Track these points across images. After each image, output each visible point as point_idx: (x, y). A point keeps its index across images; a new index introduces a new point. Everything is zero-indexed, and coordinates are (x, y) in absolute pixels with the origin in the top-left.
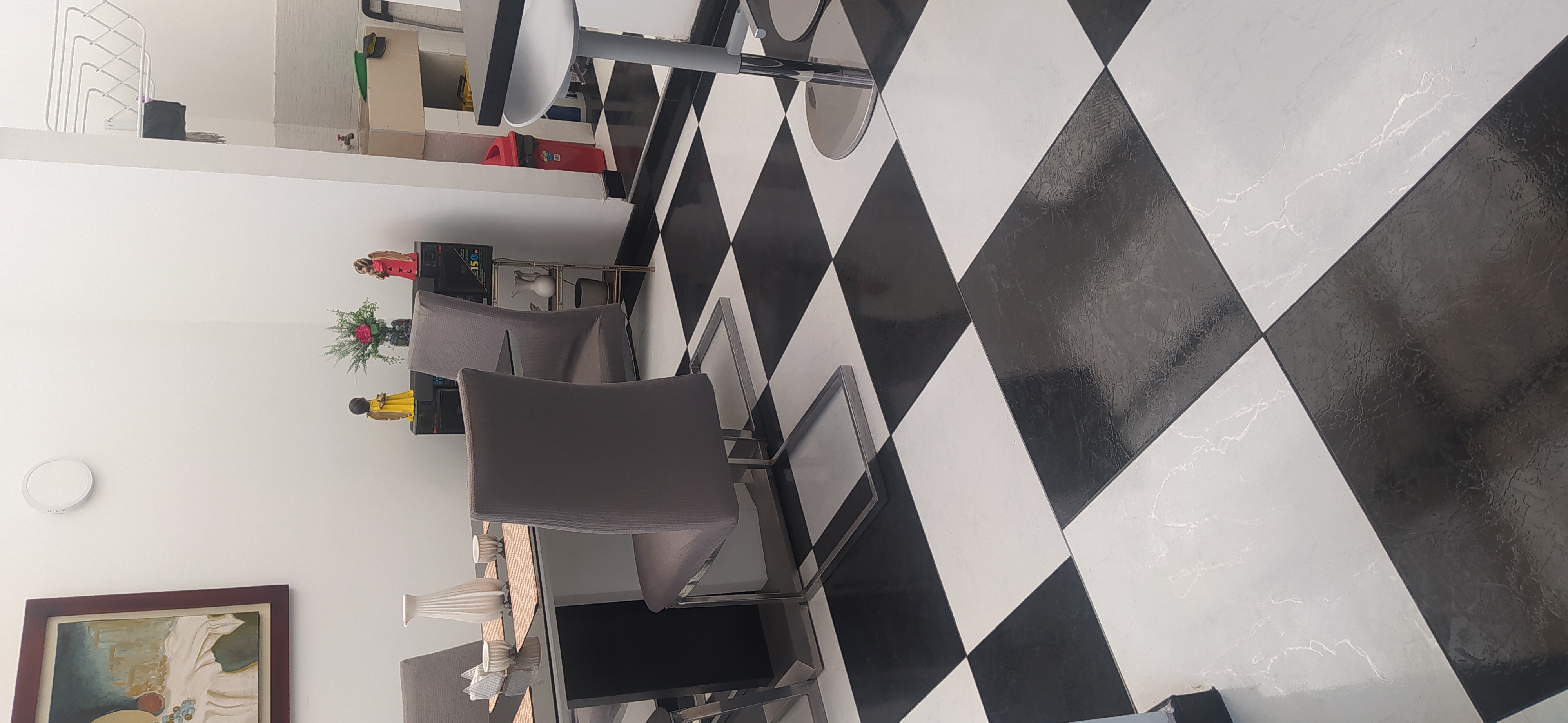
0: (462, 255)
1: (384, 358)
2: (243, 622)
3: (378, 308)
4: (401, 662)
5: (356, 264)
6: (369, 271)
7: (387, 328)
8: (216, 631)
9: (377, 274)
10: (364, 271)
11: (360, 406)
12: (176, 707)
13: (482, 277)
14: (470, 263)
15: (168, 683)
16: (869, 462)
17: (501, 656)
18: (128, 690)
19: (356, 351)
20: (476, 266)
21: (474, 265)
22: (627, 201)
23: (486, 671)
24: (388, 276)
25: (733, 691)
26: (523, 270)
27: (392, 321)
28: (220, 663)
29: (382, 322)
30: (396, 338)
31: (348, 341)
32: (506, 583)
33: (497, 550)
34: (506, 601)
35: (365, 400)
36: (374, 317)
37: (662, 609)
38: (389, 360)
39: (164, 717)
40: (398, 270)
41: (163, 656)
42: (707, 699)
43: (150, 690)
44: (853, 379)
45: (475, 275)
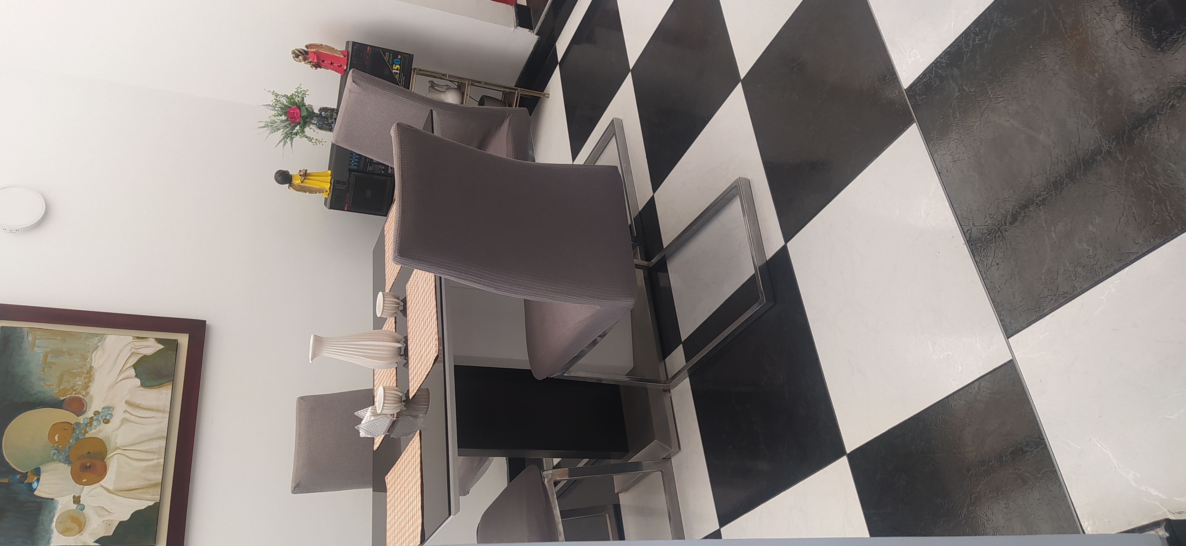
0: (386, 58)
1: (309, 139)
2: (163, 347)
3: (308, 95)
4: (298, 398)
5: (294, 52)
6: (305, 61)
7: (313, 112)
8: (138, 351)
9: (312, 63)
10: (300, 59)
11: (284, 177)
12: (96, 412)
13: (402, 80)
14: (393, 66)
15: (91, 390)
16: (759, 266)
17: (394, 400)
18: (56, 391)
19: (285, 129)
20: (397, 69)
21: (396, 68)
22: (533, 32)
23: (379, 412)
24: (320, 68)
25: (584, 459)
26: (436, 80)
27: (319, 108)
28: (139, 379)
29: (311, 107)
30: (322, 123)
31: (279, 120)
32: (404, 338)
33: (399, 307)
34: (404, 353)
35: (289, 173)
36: (304, 102)
37: (545, 378)
38: (313, 141)
39: (85, 418)
40: (330, 63)
41: (90, 366)
42: (555, 464)
43: (75, 394)
44: (749, 191)
45: (396, 78)
